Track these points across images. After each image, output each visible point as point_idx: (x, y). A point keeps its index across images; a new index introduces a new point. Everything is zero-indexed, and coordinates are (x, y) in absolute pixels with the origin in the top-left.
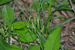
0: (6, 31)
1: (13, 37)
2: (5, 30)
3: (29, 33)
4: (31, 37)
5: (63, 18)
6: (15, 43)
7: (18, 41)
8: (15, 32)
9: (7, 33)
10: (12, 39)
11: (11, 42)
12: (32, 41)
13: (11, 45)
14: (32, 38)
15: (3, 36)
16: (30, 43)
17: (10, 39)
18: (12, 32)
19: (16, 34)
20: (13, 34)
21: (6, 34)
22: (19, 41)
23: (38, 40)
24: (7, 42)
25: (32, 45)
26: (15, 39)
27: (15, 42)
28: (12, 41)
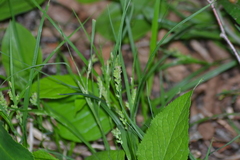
0: (15, 106)
1: (37, 126)
2: (12, 103)
3: (87, 113)
4: (95, 124)
5: (197, 63)
6: (44, 144)
7: (52, 137)
8: (44, 108)
9: (18, 112)
10: (33, 132)
11: (31, 141)
12: (97, 136)
13: (30, 149)
14: (97, 129)
15: (5, 122)
16: (91, 142)
17: (28, 133)
18: (34, 107)
19: (45, 114)
20: (38, 114)
21: (15, 114)
22: (57, 136)
23: (117, 133)
24: (19, 140)
25: (98, 150)
26: (43, 131)
27: (44, 140)
28: (35, 139)
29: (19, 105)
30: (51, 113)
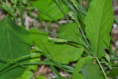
0: (15, 6)
2: (13, 4)
3: (55, 4)
4: (59, 10)
6: (34, 25)
8: (31, 5)
9: (17, 9)
11: (27, 24)
14: (61, 13)
15: (11, 16)
18: (26, 5)
19: (32, 8)
20: (28, 8)
21: (16, 11)
23: (71, 14)
25: (63, 24)
26: (33, 17)
27: (33, 22)
29: (17, 5)
30: (35, 7)
